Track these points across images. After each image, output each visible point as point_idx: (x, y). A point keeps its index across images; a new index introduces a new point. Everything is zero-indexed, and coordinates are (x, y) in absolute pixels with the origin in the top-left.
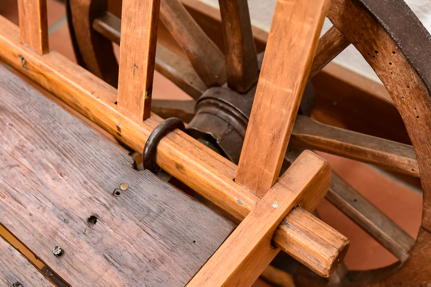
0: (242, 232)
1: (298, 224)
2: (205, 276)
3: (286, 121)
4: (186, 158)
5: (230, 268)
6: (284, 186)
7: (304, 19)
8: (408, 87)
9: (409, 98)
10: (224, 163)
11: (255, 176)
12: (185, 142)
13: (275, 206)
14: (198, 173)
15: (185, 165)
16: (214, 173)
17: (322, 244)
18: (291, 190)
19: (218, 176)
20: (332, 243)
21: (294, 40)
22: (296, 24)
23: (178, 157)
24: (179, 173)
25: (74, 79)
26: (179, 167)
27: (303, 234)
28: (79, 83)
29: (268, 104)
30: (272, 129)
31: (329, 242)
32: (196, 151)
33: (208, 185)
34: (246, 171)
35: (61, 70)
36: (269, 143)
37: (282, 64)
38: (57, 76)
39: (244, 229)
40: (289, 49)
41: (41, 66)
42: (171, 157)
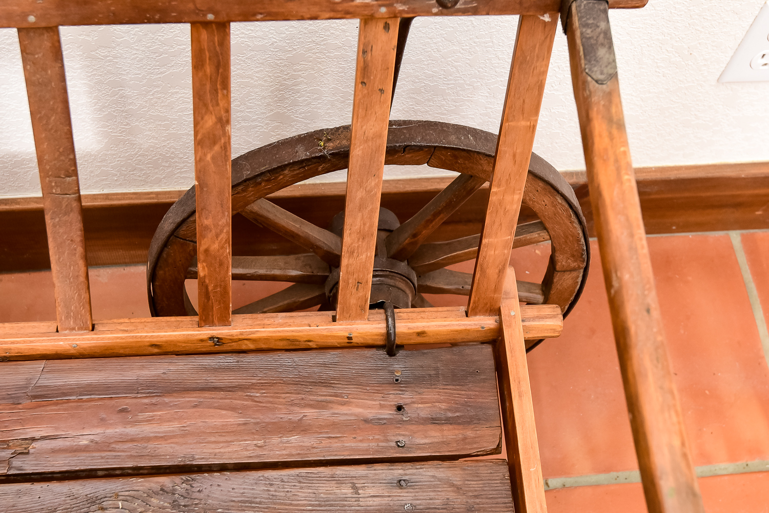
0: (511, 342)
1: (528, 316)
2: (516, 381)
3: (508, 257)
4: (424, 324)
5: (524, 367)
6: (506, 298)
7: (514, 193)
8: (538, 191)
9: (539, 197)
10: (448, 311)
11: (487, 304)
12: (410, 314)
13: (513, 313)
14: (440, 329)
15: (426, 329)
16: (451, 321)
17: (551, 318)
18: (512, 298)
19: (456, 321)
20: (555, 313)
21: (508, 207)
22: (508, 198)
23: (418, 327)
24: (422, 338)
25: (281, 325)
26: (420, 334)
27: (537, 320)
28: (290, 326)
29: (492, 252)
30: (498, 267)
31: (553, 313)
32: (423, 315)
33: (452, 331)
34: (479, 305)
35: (264, 326)
36: (496, 276)
37: (501, 224)
38: (265, 332)
39: (510, 340)
40: (505, 214)
41: (241, 334)
42: (411, 331)
